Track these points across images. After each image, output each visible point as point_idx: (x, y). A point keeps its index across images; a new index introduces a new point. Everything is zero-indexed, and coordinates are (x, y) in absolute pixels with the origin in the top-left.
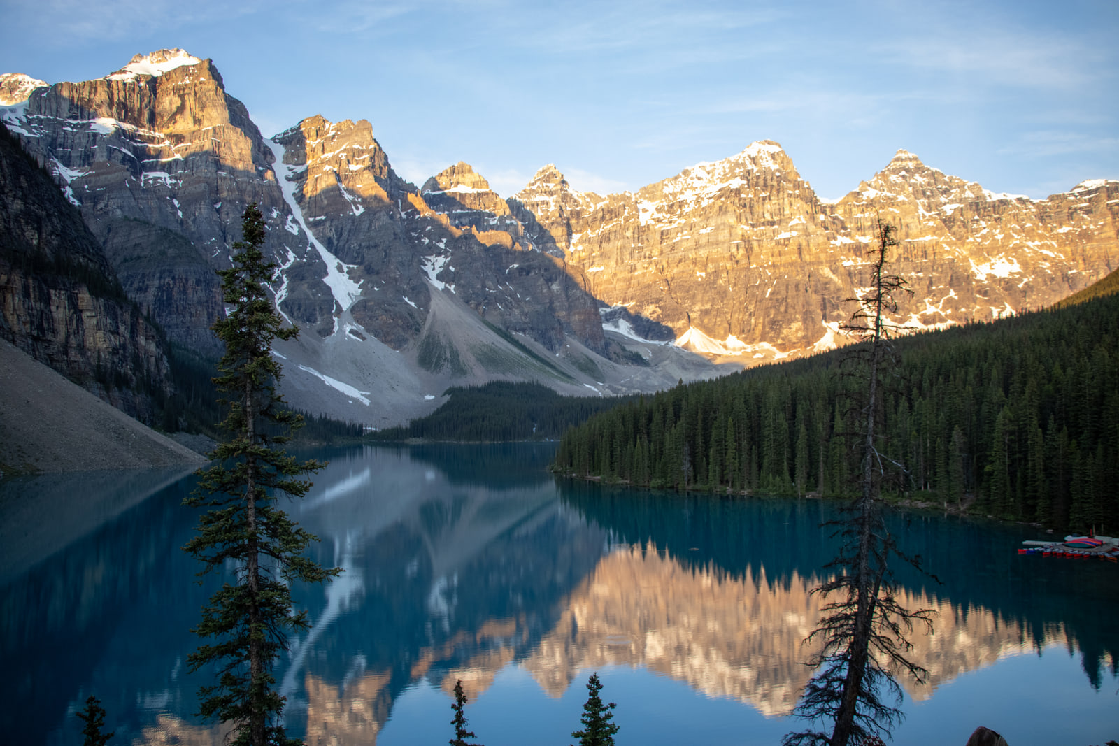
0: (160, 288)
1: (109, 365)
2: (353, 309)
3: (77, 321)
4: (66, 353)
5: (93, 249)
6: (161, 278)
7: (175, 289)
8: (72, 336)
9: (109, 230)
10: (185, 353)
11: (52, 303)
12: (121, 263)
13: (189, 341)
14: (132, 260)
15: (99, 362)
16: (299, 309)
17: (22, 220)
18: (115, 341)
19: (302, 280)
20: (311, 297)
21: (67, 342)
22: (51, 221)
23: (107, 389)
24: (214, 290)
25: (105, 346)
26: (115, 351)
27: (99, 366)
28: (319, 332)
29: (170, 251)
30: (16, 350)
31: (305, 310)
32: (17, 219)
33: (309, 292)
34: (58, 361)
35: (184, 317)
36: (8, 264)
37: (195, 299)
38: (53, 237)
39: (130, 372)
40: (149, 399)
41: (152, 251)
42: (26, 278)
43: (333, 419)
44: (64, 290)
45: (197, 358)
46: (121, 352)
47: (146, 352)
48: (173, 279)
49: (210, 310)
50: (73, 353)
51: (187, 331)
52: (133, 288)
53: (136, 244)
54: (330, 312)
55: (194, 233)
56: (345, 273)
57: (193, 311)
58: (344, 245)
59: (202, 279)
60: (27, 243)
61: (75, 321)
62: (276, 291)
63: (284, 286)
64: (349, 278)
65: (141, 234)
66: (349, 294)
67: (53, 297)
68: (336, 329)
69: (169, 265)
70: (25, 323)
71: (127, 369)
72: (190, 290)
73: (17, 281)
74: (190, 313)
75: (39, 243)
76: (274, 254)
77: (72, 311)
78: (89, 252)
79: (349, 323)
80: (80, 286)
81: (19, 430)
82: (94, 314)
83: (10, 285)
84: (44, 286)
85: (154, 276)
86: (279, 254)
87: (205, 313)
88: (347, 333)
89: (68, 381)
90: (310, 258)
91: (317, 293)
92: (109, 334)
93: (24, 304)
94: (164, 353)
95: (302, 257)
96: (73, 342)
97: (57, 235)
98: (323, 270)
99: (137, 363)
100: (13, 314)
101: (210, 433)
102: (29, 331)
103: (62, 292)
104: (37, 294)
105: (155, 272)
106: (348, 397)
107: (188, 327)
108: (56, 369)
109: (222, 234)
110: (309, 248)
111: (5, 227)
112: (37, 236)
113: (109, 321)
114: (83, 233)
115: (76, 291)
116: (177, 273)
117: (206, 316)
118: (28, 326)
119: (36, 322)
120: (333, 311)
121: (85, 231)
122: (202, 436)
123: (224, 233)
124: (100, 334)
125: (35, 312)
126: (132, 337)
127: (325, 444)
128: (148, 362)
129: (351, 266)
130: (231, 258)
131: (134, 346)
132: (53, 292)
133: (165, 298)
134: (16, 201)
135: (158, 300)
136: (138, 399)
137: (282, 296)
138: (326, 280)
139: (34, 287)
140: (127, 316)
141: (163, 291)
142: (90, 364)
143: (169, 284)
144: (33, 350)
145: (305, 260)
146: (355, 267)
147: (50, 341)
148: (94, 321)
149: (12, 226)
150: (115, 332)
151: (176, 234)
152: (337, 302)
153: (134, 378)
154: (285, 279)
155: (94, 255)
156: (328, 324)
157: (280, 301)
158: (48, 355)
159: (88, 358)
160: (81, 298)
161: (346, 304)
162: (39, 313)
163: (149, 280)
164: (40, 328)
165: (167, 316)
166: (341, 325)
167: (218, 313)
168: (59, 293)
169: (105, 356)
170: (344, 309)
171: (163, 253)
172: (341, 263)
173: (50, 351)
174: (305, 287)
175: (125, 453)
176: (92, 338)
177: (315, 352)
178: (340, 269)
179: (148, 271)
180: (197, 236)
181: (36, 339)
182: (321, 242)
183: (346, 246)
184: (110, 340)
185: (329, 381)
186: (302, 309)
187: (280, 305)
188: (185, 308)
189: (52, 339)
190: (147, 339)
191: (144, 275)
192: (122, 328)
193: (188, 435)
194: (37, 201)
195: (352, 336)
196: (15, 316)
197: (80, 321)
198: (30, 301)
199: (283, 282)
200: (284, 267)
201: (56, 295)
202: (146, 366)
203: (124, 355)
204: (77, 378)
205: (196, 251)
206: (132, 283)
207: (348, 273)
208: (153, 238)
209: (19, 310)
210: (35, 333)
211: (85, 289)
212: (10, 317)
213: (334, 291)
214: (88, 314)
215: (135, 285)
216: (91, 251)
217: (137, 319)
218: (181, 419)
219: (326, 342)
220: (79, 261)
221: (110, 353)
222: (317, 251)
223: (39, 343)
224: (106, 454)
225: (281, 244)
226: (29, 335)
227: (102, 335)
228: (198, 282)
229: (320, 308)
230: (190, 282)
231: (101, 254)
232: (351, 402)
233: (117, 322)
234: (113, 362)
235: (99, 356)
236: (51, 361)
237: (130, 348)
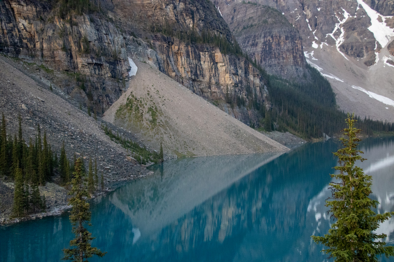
0: (264, 43)
1: (233, 93)
2: (389, 47)
3: (215, 69)
4: (210, 88)
5: (222, 26)
6: (265, 37)
7: (274, 43)
8: (213, 78)
9: (235, 11)
10: (280, 81)
11: (201, 60)
12: (242, 30)
13: (282, 74)
14: (248, 27)
15: (227, 91)
16: (352, 49)
17: (184, 14)
18: (237, 79)
19: (353, 30)
20: (360, 40)
21: (210, 81)
22: (198, 12)
23: (232, 107)
24: (296, 42)
25: (230, 82)
26: (236, 85)
27: (227, 94)
28: (366, 63)
29: (270, 20)
30: (184, 88)
31: (356, 49)
32: (181, 14)
33: (358, 38)
34: (206, 92)
35: (279, 60)
36: (178, 40)
37: (285, 48)
38: (200, 22)
39: (245, 97)
40: (256, 112)
41: (259, 21)
42: (187, 47)
43: (374, 120)
44: (207, 51)
45: (288, 84)
46: (239, 85)
47: (254, 84)
48: (272, 37)
49: (295, 55)
50: (214, 88)
51: (281, 68)
52: (249, 45)
53: (250, 18)
54: (373, 50)
55: (284, 6)
56: (384, 23)
57: (284, 56)
58: (383, 3)
59: (289, 36)
60: (187, 26)
61: (214, 69)
62: (337, 38)
63: (342, 35)
64: (387, 25)
65: (252, 11)
66: (386, 36)
67: (202, 56)
68: (377, 61)
69: (269, 29)
70: (188, 72)
71: (243, 95)
72: (282, 43)
73: (183, 49)
74: (283, 57)
75: (193, 26)
76: (335, 15)
77: (212, 63)
78: (220, 29)
79: (387, 56)
80: (216, 49)
81: (185, 133)
82: (223, 64)
83: (180, 52)
84: (197, 50)
85: (261, 36)
86: (338, 14)
87: (292, 56)
88: (385, 62)
89: (210, 104)
90: (359, 14)
91: (364, 37)
92: (232, 75)
93: (187, 62)
94: (265, 84)
95: (353, 15)
96: (213, 81)
97: (203, 20)
98: (368, 22)
99: (249, 91)
100: (182, 68)
101: (293, 131)
102: (190, 76)
103: (207, 53)
104: (193, 55)
105: (261, 33)
106: (385, 105)
107: (282, 66)
108: (204, 97)
109: (301, 5)
110: (358, 8)
111: (176, 19)
112: (192, 21)
113: (232, 68)
114: (216, 18)
115: (214, 52)
116: (274, 33)
117: (292, 58)
118: (189, 73)
119: (194, 71)
120: (375, 49)
121: (217, 16)
122: (288, 133)
123: (303, 4)
124: (228, 75)
125: (193, 65)
126: (246, 76)
127: (367, 136)
128: (255, 90)
129: (388, 17)
130: (307, 21)
131: (247, 81)
132: (201, 53)
133: (268, 49)
134: (181, 3)
135: (264, 51)
136: (250, 112)
137: (340, 41)
138: (370, 29)
139: (192, 52)
140: (242, 64)
141: (266, 45)
142: (222, 93)
143: (269, 40)
144: (193, 87)
145: (355, 17)
146: (391, 17)
147: (201, 81)
148: (224, 68)
149: (179, 18)
150: (236, 74)
151: (273, 9)
152: (378, 43)
153: (247, 100)
154: (342, 30)
155: (223, 30)
156: (371, 57)
157: (339, 45)
158: (200, 89)
159: (222, 90)
160: (217, 56)
161: (384, 43)
162: (195, 66)
163: (258, 39)
164: (196, 74)
165: (269, 60)
166: (381, 58)
167: (300, 55)
168: (205, 54)
169: (231, 88)
170: (383, 47)
171: (265, 22)
172: (381, 16)
173: (202, 87)
174: (356, 34)
175: (240, 145)
176: (223, 78)
177: (363, 76)
178: (380, 20)
179: (257, 34)
180: (286, 8)
181: (194, 80)
182: (367, 3)
183: (385, 4)
184: (233, 79)
185: (372, 95)
186: (354, 49)
187: (339, 47)
188: (279, 54)
189: (203, 80)
190: (254, 77)
191: (255, 36)
192: (240, 72)
193: (279, 133)
194: (191, 2)
195: (388, 64)
196: (183, 68)
197: (216, 69)
198: (190, 60)
199: (341, 33)
200: (342, 23)
201: (203, 55)
202: (254, 93)
203: (241, 87)
204: (216, 102)
205: (285, 18)
206: (248, 42)
207: (386, 22)
208: (259, 13)
209: (185, 64)
210: (193, 77)
211: (218, 50)
212: (180, 69)
213: (375, 35)
214: (221, 64)
215: (250, 43)
216: (221, 27)
217: (248, 65)
218: (275, 123)
219: (370, 69)
220: (215, 34)
221: (233, 86)
222: (364, 9)
223: (196, 83)
224: (230, 146)
225: (339, 8)
226: (190, 79)
227: (229, 76)
228: (287, 38)
229: (366, 47)
230: (282, 38)
231: (227, 28)
232: (387, 108)
233: (236, 68)
234: (236, 91)
235: (227, 88)
236: (202, 93)
237: (244, 82)
